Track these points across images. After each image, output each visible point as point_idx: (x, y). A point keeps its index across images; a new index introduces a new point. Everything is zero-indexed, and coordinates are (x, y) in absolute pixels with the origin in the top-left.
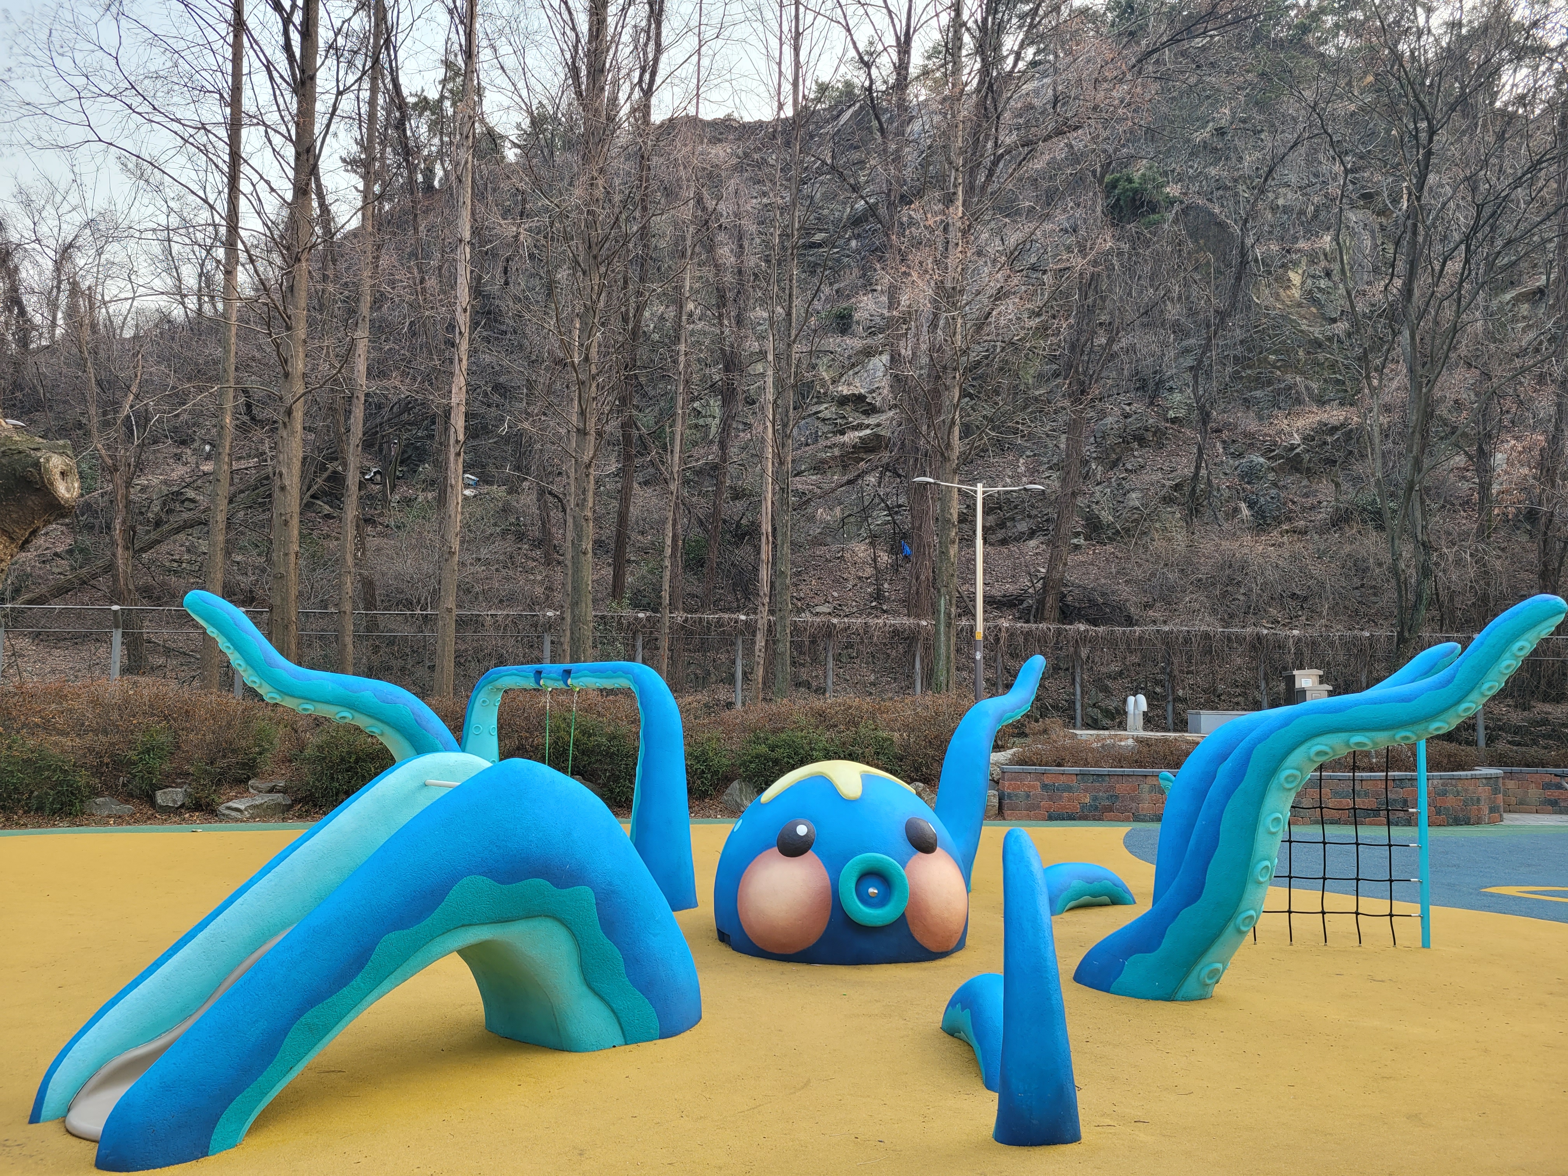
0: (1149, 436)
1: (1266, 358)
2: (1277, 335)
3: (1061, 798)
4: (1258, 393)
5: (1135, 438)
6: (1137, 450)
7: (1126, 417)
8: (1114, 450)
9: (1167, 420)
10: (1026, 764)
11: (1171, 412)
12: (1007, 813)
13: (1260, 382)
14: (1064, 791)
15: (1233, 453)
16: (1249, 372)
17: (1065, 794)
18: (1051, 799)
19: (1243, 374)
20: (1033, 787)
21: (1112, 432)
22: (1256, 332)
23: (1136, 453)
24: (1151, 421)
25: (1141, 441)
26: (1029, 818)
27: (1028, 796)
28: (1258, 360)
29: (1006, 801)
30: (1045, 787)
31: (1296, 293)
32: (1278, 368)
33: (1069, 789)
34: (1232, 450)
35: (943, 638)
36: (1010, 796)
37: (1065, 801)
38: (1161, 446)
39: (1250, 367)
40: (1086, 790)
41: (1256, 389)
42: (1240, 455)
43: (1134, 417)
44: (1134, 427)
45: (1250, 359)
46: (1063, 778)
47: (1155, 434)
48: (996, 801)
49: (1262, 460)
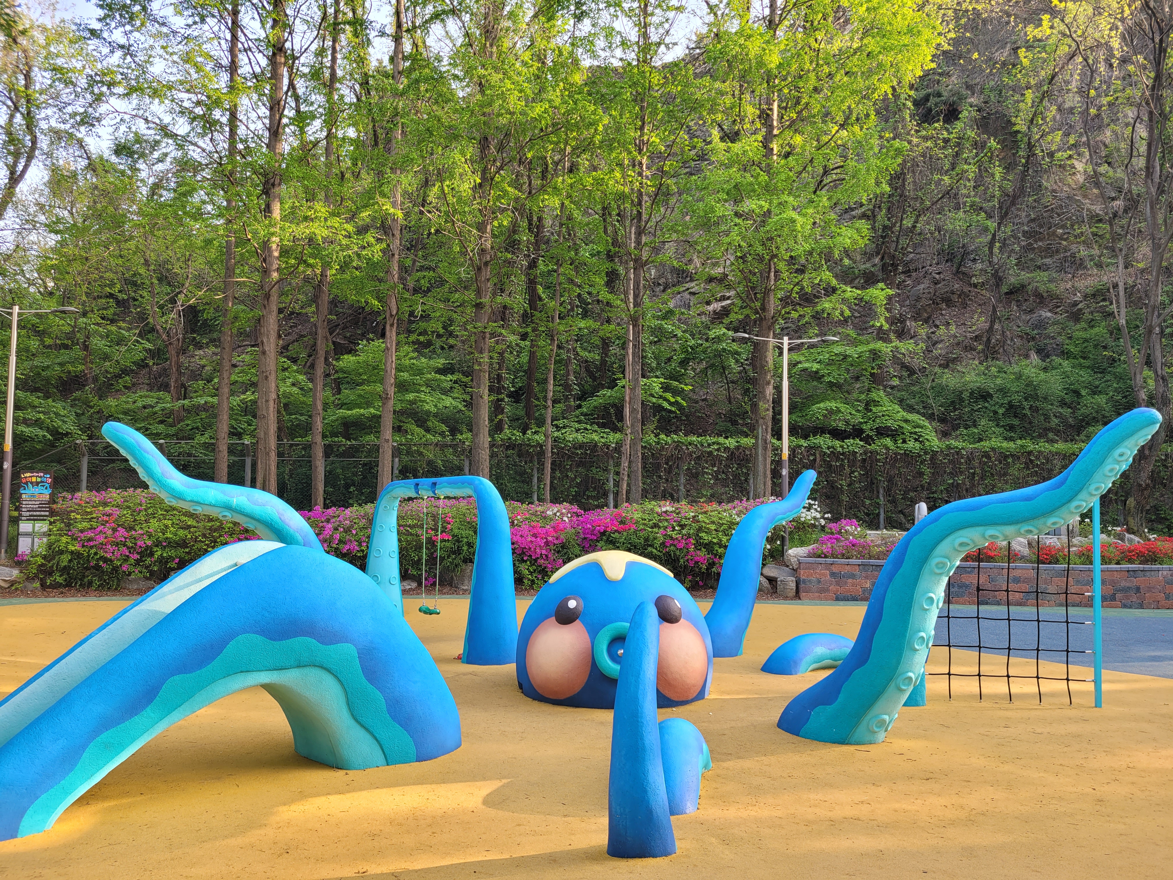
0: (955, 298)
1: (1054, 233)
2: (1064, 213)
3: (846, 583)
4: (1048, 261)
5: (943, 300)
6: (945, 310)
7: (936, 284)
8: (926, 310)
9: (970, 285)
10: (819, 557)
11: (974, 279)
12: (802, 594)
13: (1049, 252)
14: (849, 578)
15: (1025, 310)
16: (1040, 244)
17: (850, 580)
18: (838, 584)
19: (1035, 246)
20: (824, 575)
21: (924, 296)
22: (1046, 211)
23: (944, 312)
24: (957, 286)
25: (949, 302)
26: (820, 599)
27: (819, 582)
28: (1048, 234)
29: (802, 586)
30: (833, 574)
31: (1080, 178)
32: (1065, 240)
33: (853, 576)
34: (1024, 308)
35: (760, 458)
36: (804, 581)
37: (849, 586)
38: (965, 306)
39: (1041, 240)
40: (866, 578)
41: (1045, 257)
42: (1031, 311)
43: (943, 283)
44: (942, 291)
45: (1041, 233)
46: (848, 568)
47: (960, 296)
48: (793, 585)
49: (1049, 314)
